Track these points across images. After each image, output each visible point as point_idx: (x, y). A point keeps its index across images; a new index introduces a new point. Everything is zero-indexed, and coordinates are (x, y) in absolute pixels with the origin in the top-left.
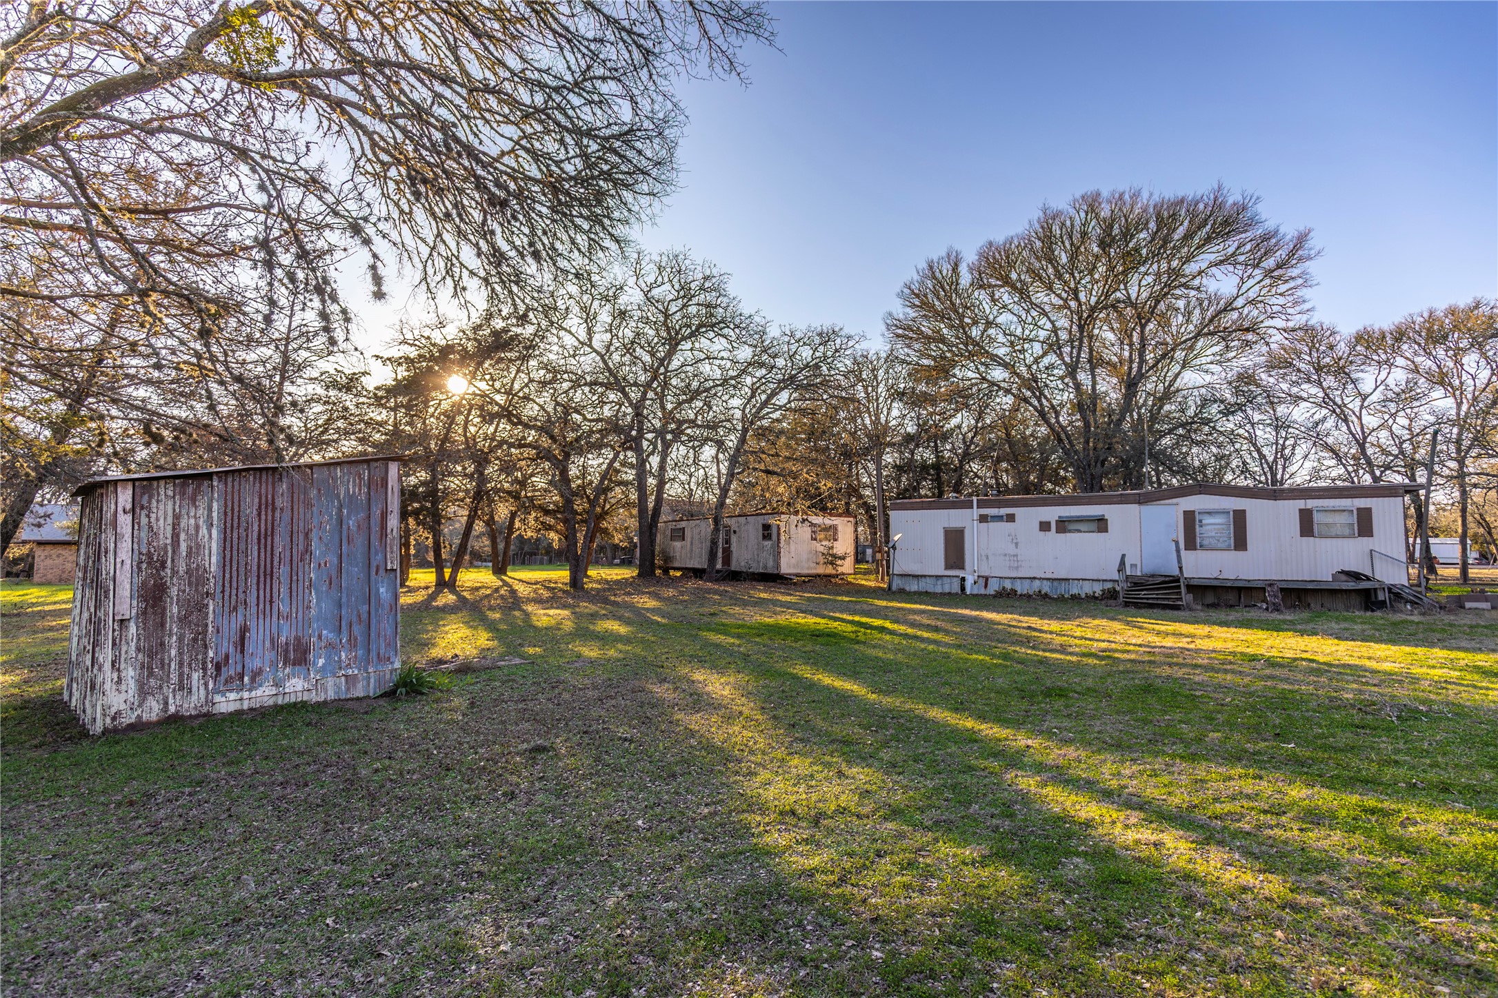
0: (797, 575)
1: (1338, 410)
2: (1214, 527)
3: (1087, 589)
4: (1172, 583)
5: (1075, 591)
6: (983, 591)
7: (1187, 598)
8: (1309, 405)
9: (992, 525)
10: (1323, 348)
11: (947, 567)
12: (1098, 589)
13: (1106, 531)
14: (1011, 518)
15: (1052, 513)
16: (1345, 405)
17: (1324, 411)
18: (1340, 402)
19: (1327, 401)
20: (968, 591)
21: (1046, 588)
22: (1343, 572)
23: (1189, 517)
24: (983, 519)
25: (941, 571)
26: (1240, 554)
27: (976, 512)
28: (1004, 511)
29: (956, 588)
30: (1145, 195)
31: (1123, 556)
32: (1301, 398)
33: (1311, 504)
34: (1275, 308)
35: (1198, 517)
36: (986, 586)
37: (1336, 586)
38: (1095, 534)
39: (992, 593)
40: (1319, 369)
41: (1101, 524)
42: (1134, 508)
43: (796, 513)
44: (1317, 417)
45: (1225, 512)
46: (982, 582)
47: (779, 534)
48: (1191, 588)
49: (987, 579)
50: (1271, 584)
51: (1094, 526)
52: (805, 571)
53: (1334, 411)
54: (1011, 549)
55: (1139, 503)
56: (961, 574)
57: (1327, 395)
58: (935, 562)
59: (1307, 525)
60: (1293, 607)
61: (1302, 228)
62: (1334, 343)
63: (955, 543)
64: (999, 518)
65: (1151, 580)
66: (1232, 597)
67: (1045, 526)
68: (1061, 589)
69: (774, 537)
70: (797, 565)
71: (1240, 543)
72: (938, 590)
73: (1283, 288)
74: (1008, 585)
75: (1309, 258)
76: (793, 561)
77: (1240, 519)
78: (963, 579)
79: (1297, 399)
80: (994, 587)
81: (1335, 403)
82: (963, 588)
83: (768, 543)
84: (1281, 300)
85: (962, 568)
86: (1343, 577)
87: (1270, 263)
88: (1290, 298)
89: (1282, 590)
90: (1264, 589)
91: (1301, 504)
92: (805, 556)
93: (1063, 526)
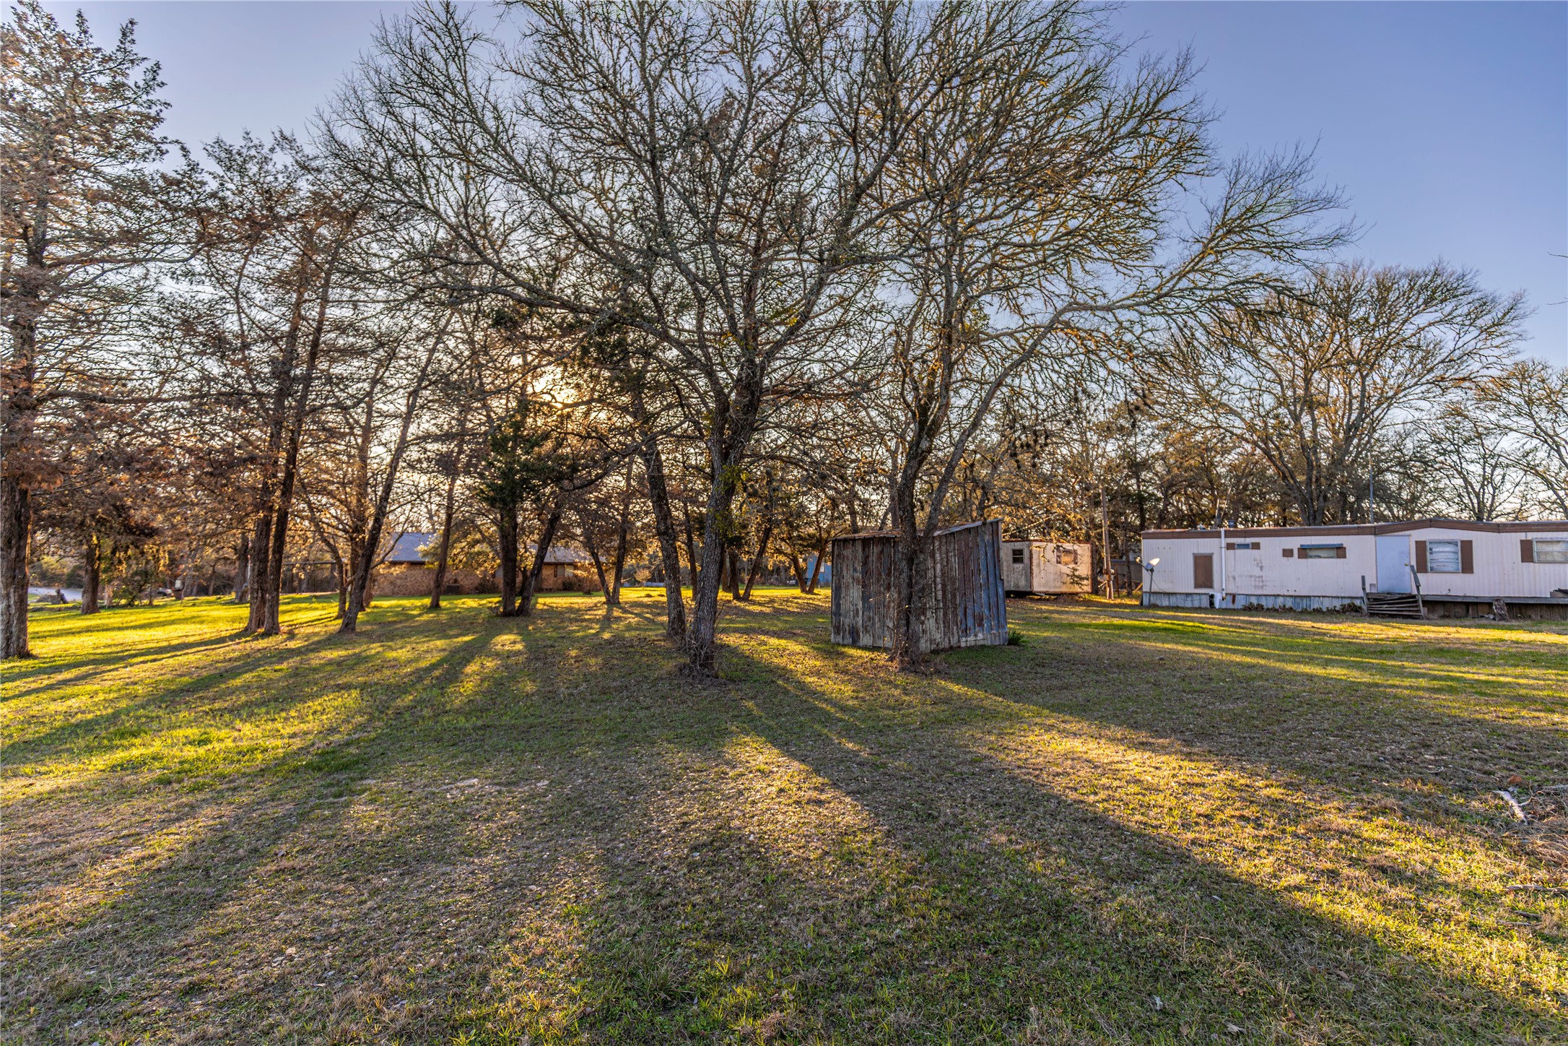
0: (1047, 593)
1: (1549, 440)
2: (1444, 555)
3: (1327, 604)
4: (1410, 600)
5: (1316, 606)
6: (1231, 606)
7: (1423, 611)
8: (1519, 435)
9: (1239, 552)
10: (1534, 381)
11: (1196, 586)
12: (1337, 604)
13: (1344, 557)
14: (1256, 546)
15: (1295, 543)
16: (1557, 435)
17: (1536, 442)
18: (1552, 433)
19: (1539, 432)
20: (1217, 605)
21: (1289, 603)
22: (1560, 591)
23: (1421, 547)
24: (1230, 547)
25: (1191, 590)
26: (1467, 576)
27: (1224, 541)
28: (1249, 540)
29: (1205, 603)
30: (1366, 264)
31: (1363, 578)
32: (1511, 430)
33: (1530, 536)
34: (1491, 360)
35: (1428, 546)
36: (1234, 601)
37: (1554, 601)
38: (1334, 560)
39: (1240, 607)
40: (1530, 402)
41: (1340, 551)
42: (1371, 538)
43: (1051, 541)
44: (1527, 447)
45: (1454, 543)
46: (1230, 598)
47: (1031, 558)
48: (1425, 603)
49: (1234, 596)
50: (1498, 599)
51: (1334, 553)
52: (1052, 590)
53: (1546, 442)
54: (1257, 572)
55: (1375, 534)
56: (1210, 592)
57: (1539, 426)
58: (1184, 581)
59: (1527, 553)
60: (1516, 618)
61: (1517, 290)
62: (1546, 376)
63: (1203, 568)
64: (1246, 546)
65: (1389, 597)
66: (1460, 610)
67: (1287, 553)
68: (1304, 604)
69: (1026, 560)
70: (1046, 585)
71: (1467, 567)
72: (1189, 604)
73: (1498, 341)
74: (1254, 601)
75: (1525, 316)
76: (1043, 581)
77: (1467, 547)
78: (1212, 596)
79: (1506, 430)
80: (1240, 603)
81: (1546, 433)
82: (1212, 604)
83: (1019, 566)
84: (1497, 352)
85: (1211, 586)
86: (1560, 595)
87: (1485, 321)
88: (1506, 350)
89: (1507, 604)
90: (1490, 604)
91: (1522, 536)
92: (1052, 577)
93: (1304, 552)
